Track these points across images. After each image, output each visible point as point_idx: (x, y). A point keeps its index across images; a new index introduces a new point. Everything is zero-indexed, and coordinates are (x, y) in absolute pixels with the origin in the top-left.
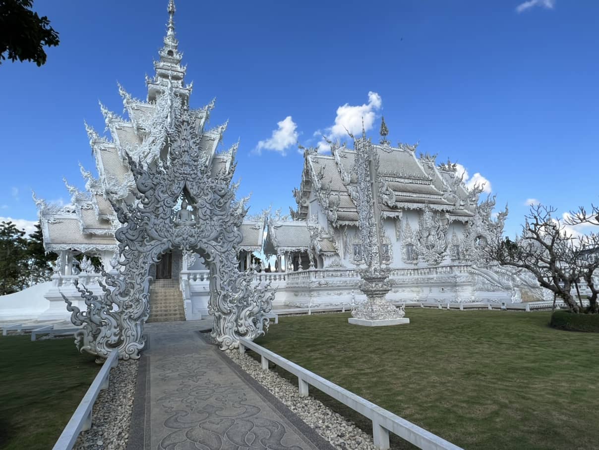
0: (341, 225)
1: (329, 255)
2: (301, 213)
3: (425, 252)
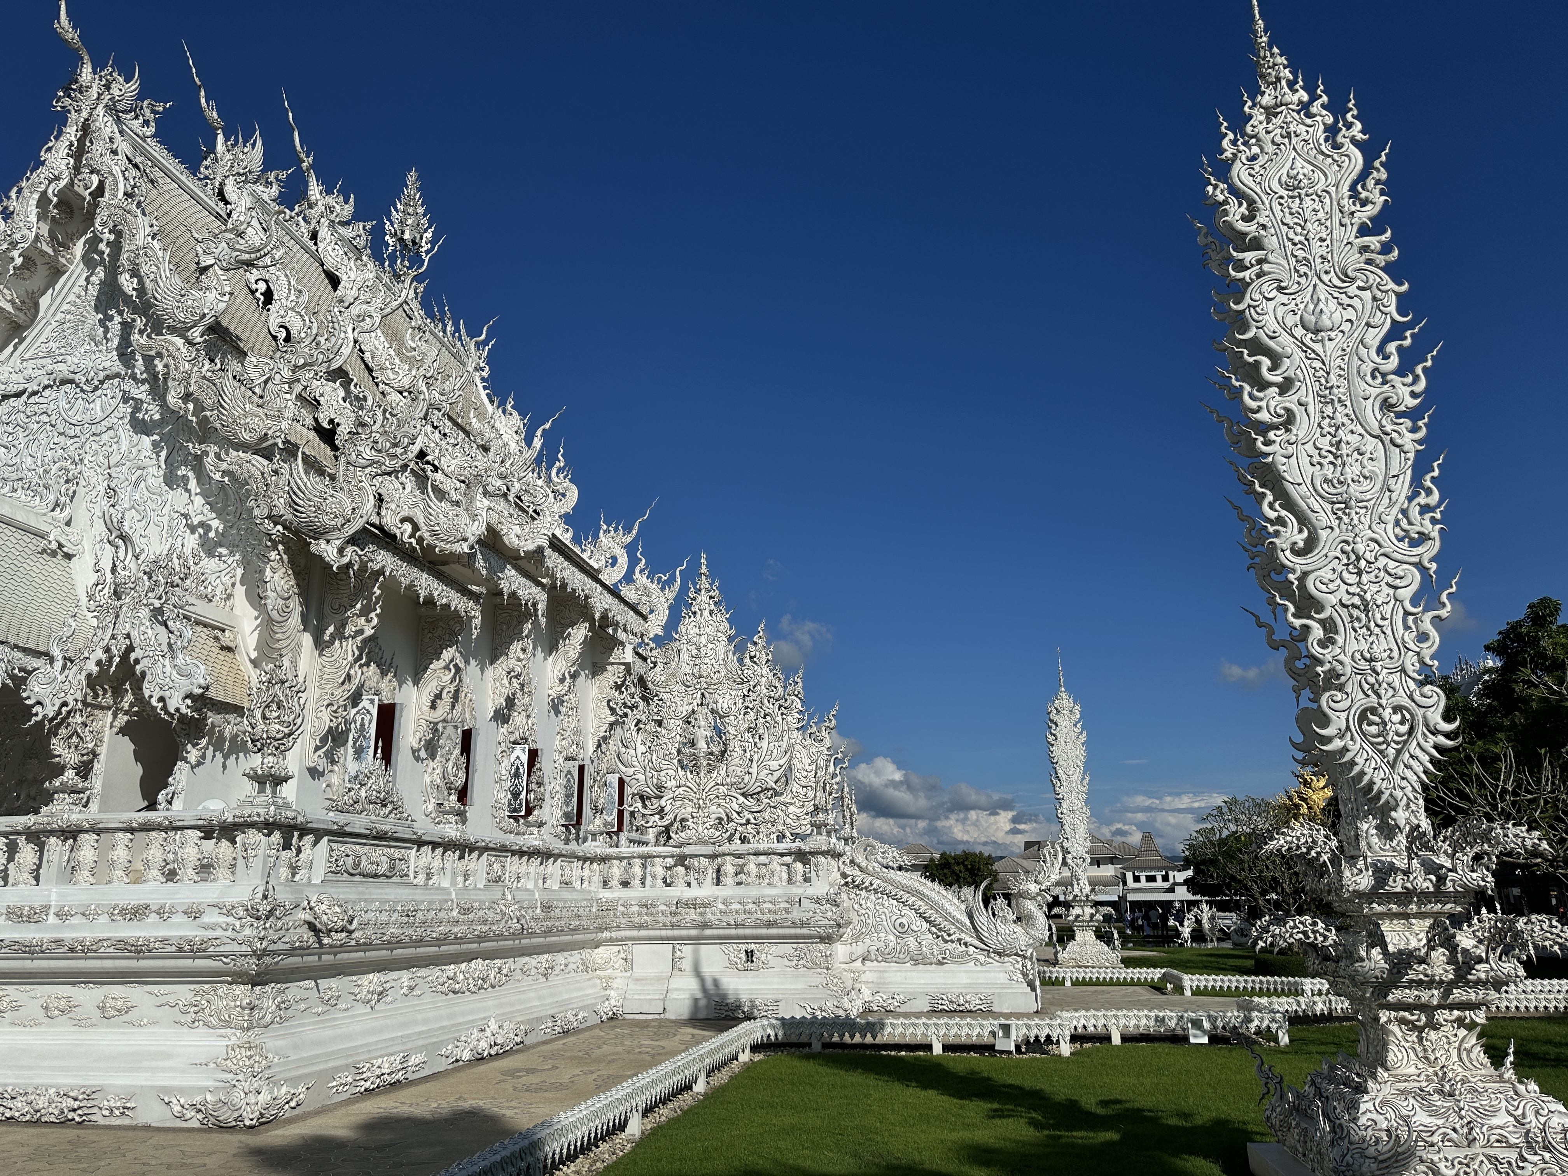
0: (363, 566)
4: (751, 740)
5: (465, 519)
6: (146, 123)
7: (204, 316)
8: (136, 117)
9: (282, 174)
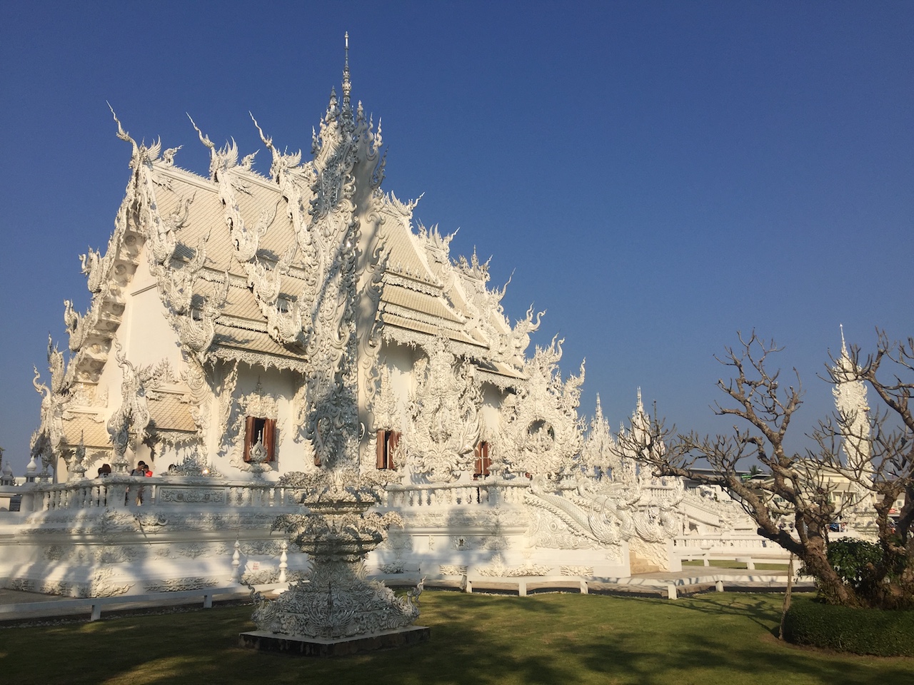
0: (220, 361)
2: (100, 321)
4: (462, 423)
5: (292, 324)
6: (169, 160)
7: (167, 254)
8: (163, 159)
9: (252, 156)
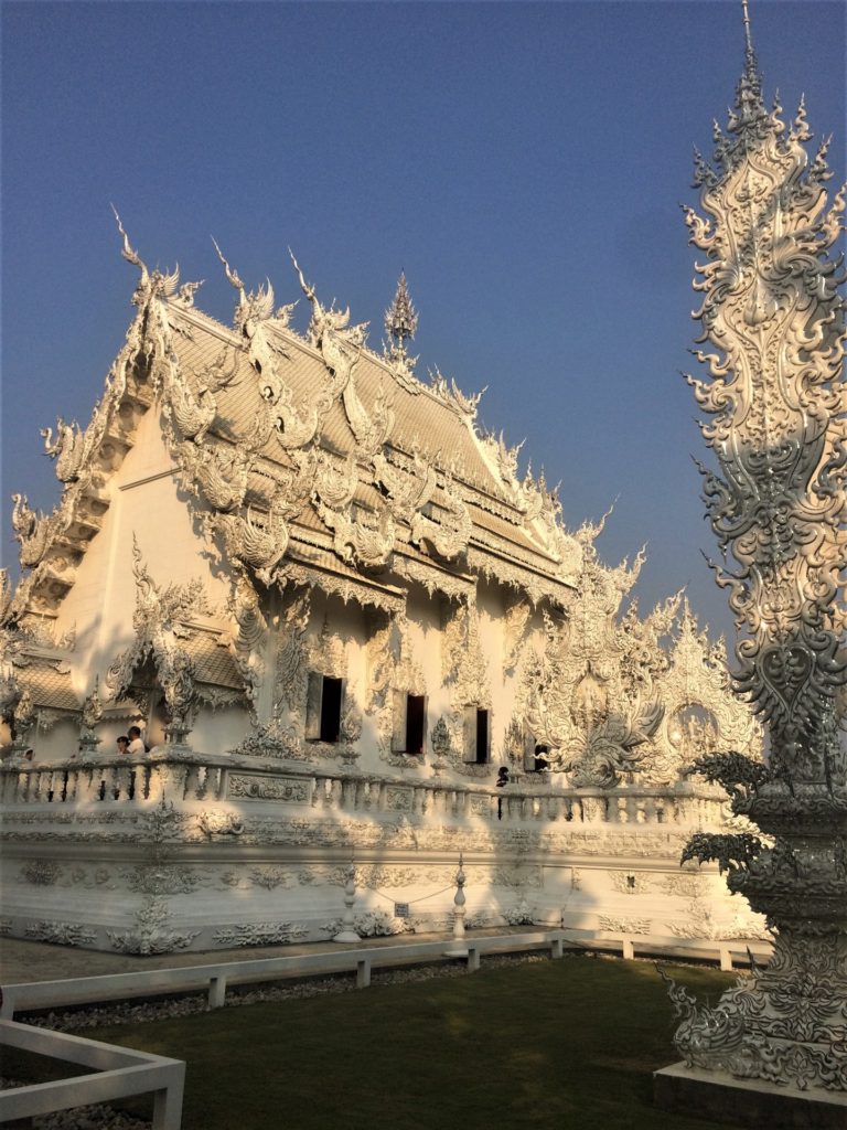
0: (291, 583)
1: (213, 703)
2: (73, 524)
3: (567, 737)
4: (627, 699)
5: (380, 540)
6: (187, 299)
7: (202, 425)
8: (180, 296)
9: (291, 307)
